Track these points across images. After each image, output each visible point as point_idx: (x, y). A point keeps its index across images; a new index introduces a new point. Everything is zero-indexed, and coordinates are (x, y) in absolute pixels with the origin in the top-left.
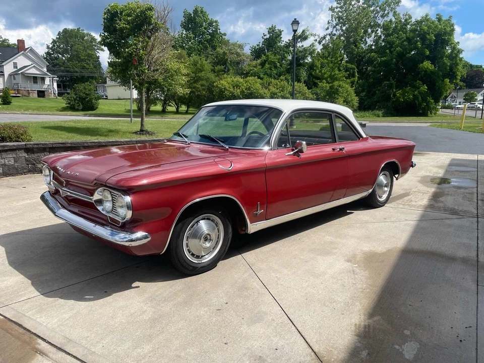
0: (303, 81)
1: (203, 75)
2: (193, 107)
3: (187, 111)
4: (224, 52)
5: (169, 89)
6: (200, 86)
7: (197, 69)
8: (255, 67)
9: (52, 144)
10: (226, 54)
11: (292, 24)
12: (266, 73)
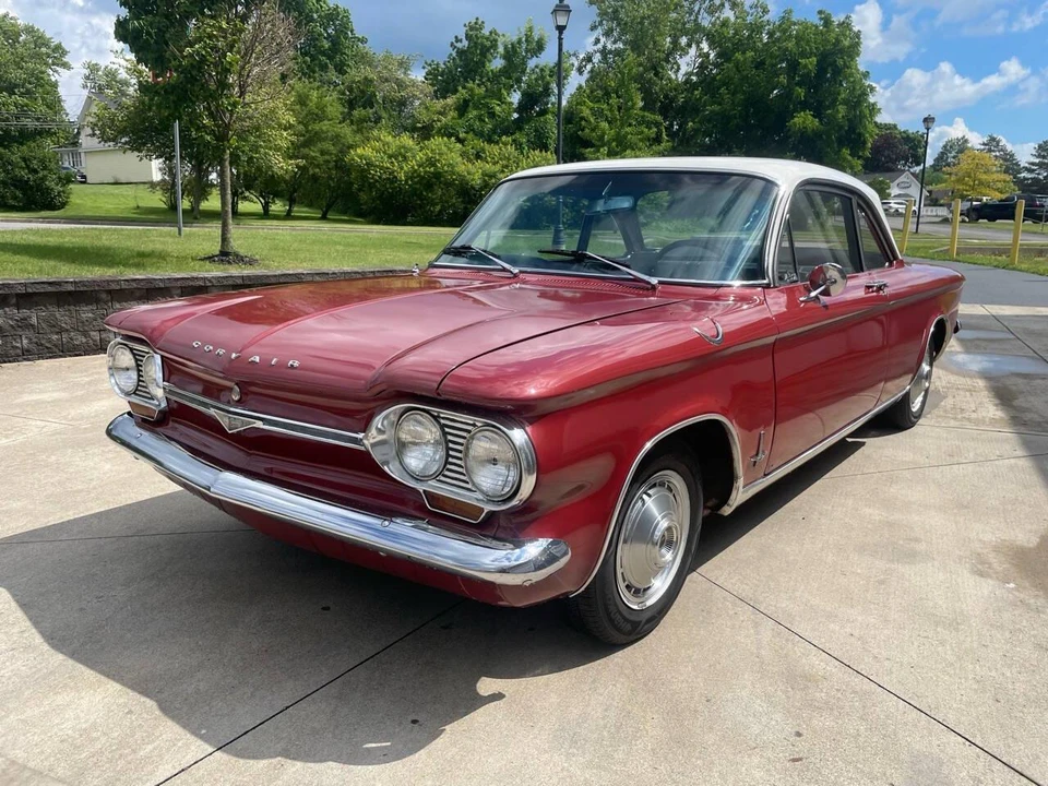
0: (552, 148)
1: (324, 128)
2: (301, 203)
3: (289, 211)
4: (366, 78)
5: (252, 158)
6: (318, 155)
7: (310, 116)
8: (440, 113)
9: (25, 285)
10: (371, 81)
11: (555, 11)
12: (470, 129)
